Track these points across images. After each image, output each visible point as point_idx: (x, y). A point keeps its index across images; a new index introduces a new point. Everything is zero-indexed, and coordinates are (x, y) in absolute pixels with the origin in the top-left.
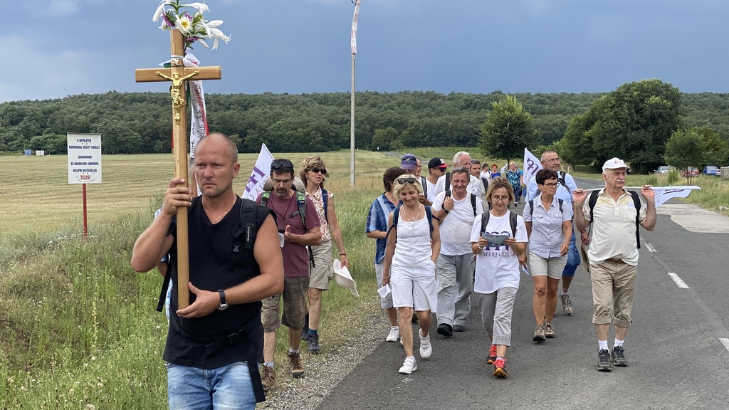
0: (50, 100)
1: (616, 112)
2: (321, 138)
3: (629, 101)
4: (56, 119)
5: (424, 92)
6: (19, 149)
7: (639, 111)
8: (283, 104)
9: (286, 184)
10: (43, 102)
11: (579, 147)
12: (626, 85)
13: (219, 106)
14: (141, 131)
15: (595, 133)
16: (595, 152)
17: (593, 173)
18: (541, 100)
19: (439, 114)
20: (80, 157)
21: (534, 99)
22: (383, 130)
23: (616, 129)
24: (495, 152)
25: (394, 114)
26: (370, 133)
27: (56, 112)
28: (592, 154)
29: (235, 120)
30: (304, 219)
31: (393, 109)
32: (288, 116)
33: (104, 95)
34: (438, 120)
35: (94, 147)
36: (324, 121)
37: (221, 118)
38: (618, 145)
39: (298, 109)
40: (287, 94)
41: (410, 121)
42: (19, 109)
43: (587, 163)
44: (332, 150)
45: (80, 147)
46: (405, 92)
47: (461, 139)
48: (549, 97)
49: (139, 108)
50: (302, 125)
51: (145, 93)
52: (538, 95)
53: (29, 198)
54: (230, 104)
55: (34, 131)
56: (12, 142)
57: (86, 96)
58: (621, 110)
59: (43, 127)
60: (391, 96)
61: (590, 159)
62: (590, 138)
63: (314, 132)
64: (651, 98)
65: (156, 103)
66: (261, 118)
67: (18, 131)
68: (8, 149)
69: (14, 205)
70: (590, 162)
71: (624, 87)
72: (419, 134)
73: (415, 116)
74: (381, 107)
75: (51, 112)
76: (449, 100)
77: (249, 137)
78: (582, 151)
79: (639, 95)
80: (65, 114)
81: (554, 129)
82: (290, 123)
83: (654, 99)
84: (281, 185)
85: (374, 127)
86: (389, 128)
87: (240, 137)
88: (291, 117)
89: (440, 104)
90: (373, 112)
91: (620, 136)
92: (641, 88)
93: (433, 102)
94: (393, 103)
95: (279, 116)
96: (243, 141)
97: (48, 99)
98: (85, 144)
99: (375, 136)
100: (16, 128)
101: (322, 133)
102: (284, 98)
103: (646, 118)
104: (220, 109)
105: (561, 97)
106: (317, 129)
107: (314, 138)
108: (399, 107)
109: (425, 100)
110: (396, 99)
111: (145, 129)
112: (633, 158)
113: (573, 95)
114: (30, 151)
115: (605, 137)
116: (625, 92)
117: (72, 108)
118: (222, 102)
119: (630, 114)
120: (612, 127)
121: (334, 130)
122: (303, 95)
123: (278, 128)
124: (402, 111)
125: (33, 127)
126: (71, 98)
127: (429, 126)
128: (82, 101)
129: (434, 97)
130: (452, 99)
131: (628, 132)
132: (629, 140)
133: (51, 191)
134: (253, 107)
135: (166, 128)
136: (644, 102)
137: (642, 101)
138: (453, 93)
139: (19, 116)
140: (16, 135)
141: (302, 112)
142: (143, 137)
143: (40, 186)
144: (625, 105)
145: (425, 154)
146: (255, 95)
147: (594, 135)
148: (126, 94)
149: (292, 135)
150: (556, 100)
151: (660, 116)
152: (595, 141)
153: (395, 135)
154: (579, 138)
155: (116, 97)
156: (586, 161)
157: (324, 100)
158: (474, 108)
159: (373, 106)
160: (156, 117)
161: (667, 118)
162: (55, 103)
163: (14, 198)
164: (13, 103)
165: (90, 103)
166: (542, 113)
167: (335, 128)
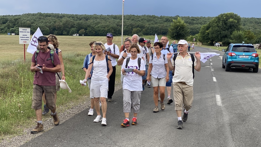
0: (17, 15)
1: (218, 24)
2: (113, 31)
3: (222, 20)
4: (19, 22)
5: (151, 15)
6: (6, 33)
7: (226, 24)
8: (100, 19)
9: (44, 47)
10: (14, 16)
11: (204, 36)
12: (221, 14)
13: (78, 19)
14: (49, 27)
15: (210, 32)
16: (210, 38)
17: (209, 46)
18: (193, 19)
19: (156, 23)
20: (23, 35)
21: (191, 19)
22: (136, 29)
23: (217, 30)
24: (173, 38)
25: (140, 23)
26: (131, 30)
27: (19, 19)
28: (209, 39)
29: (83, 24)
30: (53, 61)
31: (140, 21)
32: (102, 23)
33: (36, 14)
34: (156, 25)
35: (28, 32)
36: (115, 25)
37: (78, 23)
38: (218, 36)
39: (106, 20)
40: (102, 15)
41: (146, 26)
42: (6, 18)
43: (207, 42)
44: (118, 35)
45: (23, 32)
46: (145, 15)
47: (164, 33)
48: (196, 18)
49: (49, 19)
50: (107, 26)
51: (51, 13)
52: (192, 17)
53: (9, 50)
54: (81, 18)
55: (11, 26)
56: (3, 30)
57: (30, 14)
58: (219, 23)
59: (14, 25)
60: (139, 16)
61: (208, 41)
62: (208, 33)
63: (111, 29)
64: (230, 19)
65: (55, 17)
66: (92, 24)
67: (5, 26)
68: (2, 33)
69: (3, 52)
70: (208, 42)
71: (221, 15)
72: (149, 31)
73: (147, 24)
74: (135, 20)
75: (17, 19)
76: (160, 18)
77: (88, 30)
78: (205, 38)
79: (226, 18)
80: (22, 20)
81: (197, 30)
82: (103, 25)
83: (231, 20)
84: (42, 47)
85: (133, 28)
86: (138, 28)
87: (85, 30)
88: (103, 23)
89: (157, 20)
90: (133, 22)
91: (219, 33)
92: (226, 15)
93: (154, 19)
94: (140, 19)
95: (99, 23)
96: (86, 32)
97: (16, 15)
98: (25, 31)
99: (133, 31)
100: (5, 25)
101: (114, 29)
102: (101, 17)
103: (228, 26)
104: (78, 20)
105: (201, 18)
106: (112, 28)
107: (111, 31)
108: (142, 20)
109: (151, 18)
110: (141, 18)
111: (51, 26)
112: (223, 40)
113: (204, 17)
114: (10, 33)
115: (213, 33)
116: (221, 17)
117: (25, 18)
118: (78, 17)
119: (222, 25)
120: (216, 29)
121: (118, 28)
122: (108, 15)
123: (98, 27)
124: (143, 22)
125: (11, 25)
126: (24, 15)
127: (152, 28)
128: (28, 16)
129: (154, 17)
130: (161, 18)
131: (221, 31)
132: (222, 34)
133: (16, 48)
134: (89, 19)
135: (58, 26)
136: (227, 21)
137: (227, 20)
138: (161, 16)
139: (6, 21)
140: (4, 27)
141: (107, 22)
142: (50, 29)
143: (13, 46)
144: (221, 22)
145: (151, 38)
146: (90, 15)
147: (209, 32)
148: (44, 14)
149: (103, 30)
150: (198, 19)
151: (233, 26)
152: (210, 34)
153: (140, 31)
154: (204, 33)
155: (41, 14)
156: (207, 41)
157: (115, 17)
158: (169, 22)
159: (133, 20)
160: (55, 22)
161: (236, 27)
162: (18, 16)
163: (3, 50)
164: (4, 16)
165: (31, 16)
166: (193, 24)
167: (119, 28)
